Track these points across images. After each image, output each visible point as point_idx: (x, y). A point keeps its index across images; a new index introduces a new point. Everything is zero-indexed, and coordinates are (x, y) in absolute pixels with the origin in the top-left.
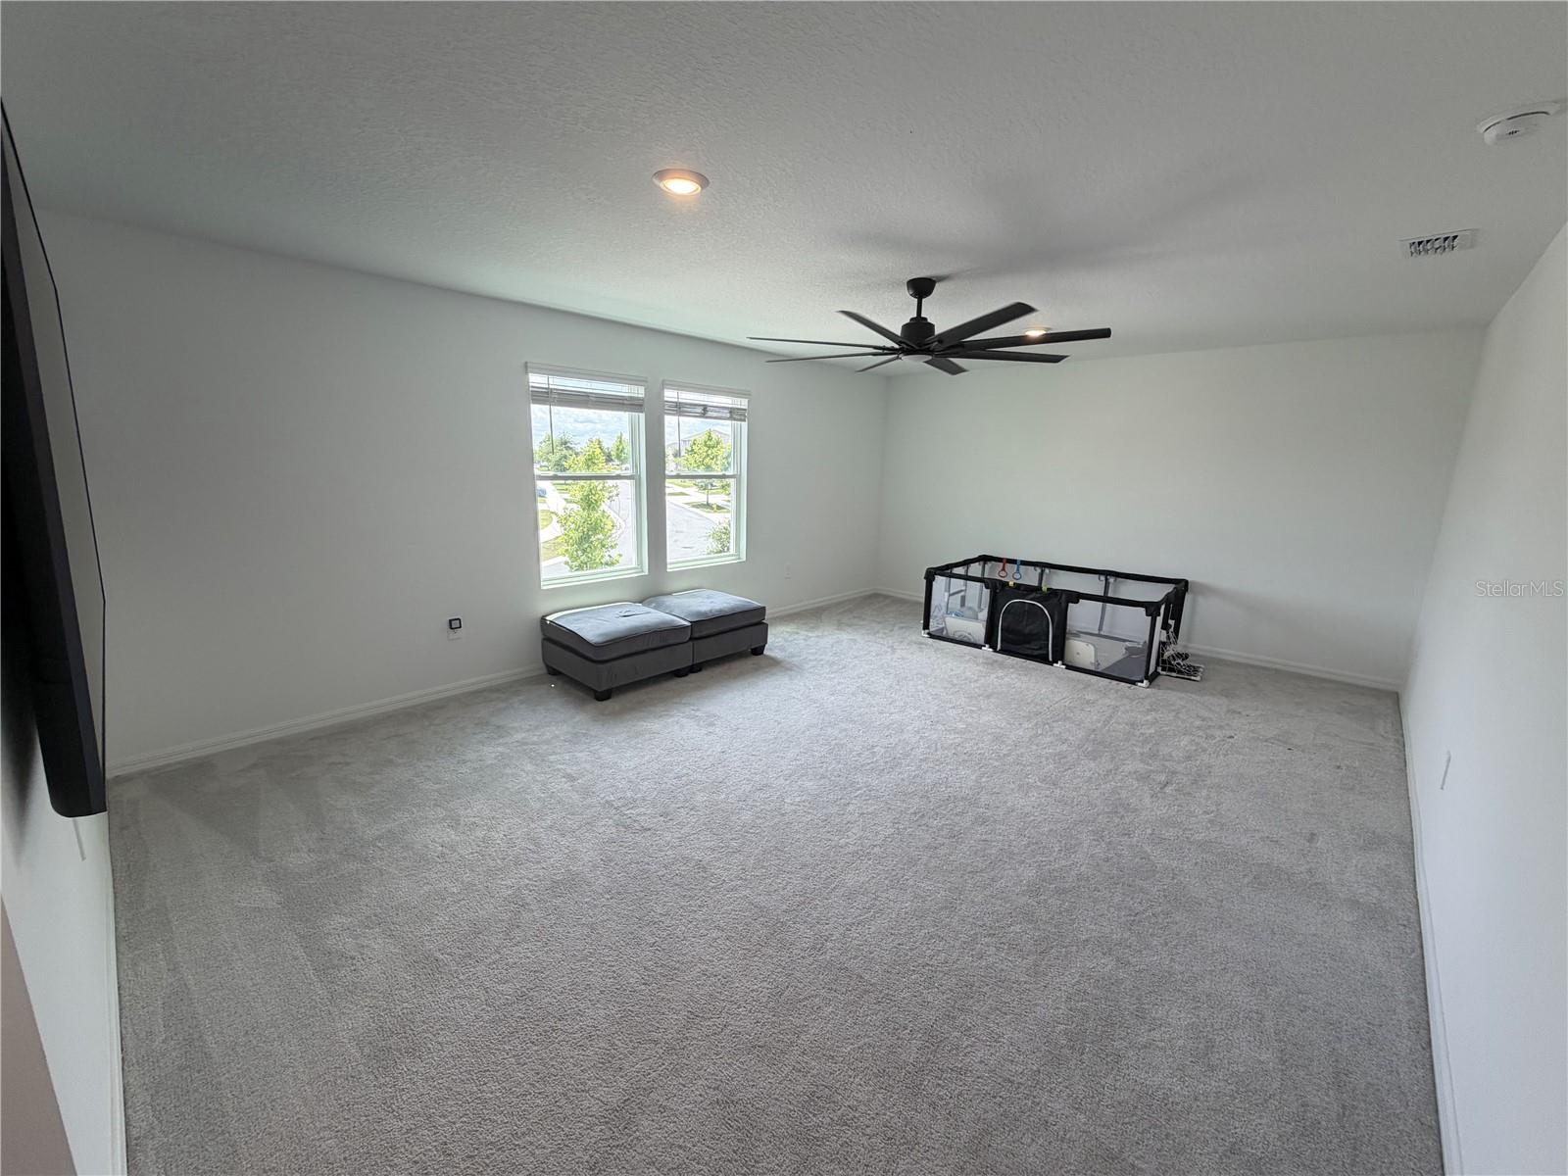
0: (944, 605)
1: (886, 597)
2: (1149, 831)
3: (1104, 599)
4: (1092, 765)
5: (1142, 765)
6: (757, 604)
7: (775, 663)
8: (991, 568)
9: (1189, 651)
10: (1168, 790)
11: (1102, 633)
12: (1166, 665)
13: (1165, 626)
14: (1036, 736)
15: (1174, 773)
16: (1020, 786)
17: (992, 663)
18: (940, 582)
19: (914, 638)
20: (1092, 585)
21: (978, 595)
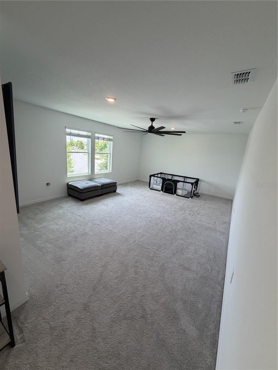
0: (153, 183)
1: (141, 181)
2: (190, 222)
3: (184, 182)
4: (181, 212)
5: (189, 212)
6: (115, 181)
7: (119, 194)
8: (162, 175)
9: (199, 192)
10: (193, 216)
11: (183, 189)
12: (195, 195)
13: (195, 187)
14: (171, 207)
15: (195, 213)
16: (168, 216)
17: (162, 194)
18: (152, 178)
19: (147, 189)
20: (182, 179)
21: (160, 181)
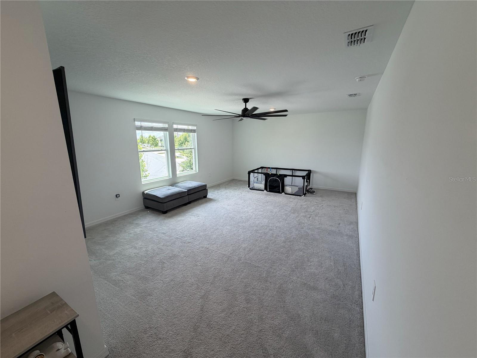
0: (253, 181)
1: (236, 180)
2: (307, 227)
3: (292, 176)
4: (294, 215)
5: (304, 214)
6: (204, 184)
7: (211, 200)
8: (264, 170)
9: (312, 187)
10: (310, 218)
11: (292, 185)
12: (308, 191)
13: (307, 182)
14: (280, 210)
15: (311, 215)
16: (278, 222)
17: (267, 195)
18: (252, 174)
19: (246, 190)
20: (289, 173)
21: (261, 177)
